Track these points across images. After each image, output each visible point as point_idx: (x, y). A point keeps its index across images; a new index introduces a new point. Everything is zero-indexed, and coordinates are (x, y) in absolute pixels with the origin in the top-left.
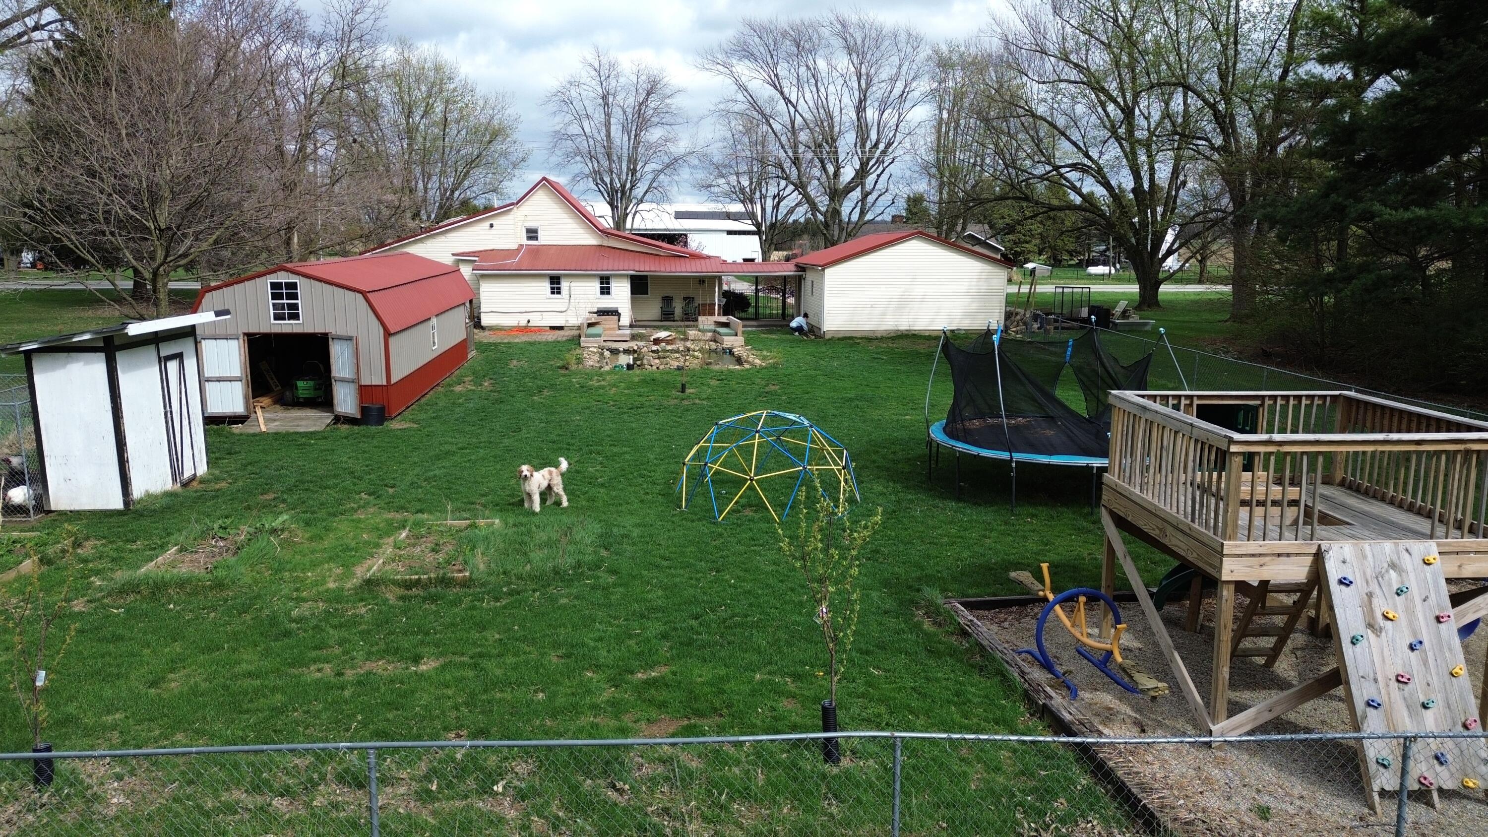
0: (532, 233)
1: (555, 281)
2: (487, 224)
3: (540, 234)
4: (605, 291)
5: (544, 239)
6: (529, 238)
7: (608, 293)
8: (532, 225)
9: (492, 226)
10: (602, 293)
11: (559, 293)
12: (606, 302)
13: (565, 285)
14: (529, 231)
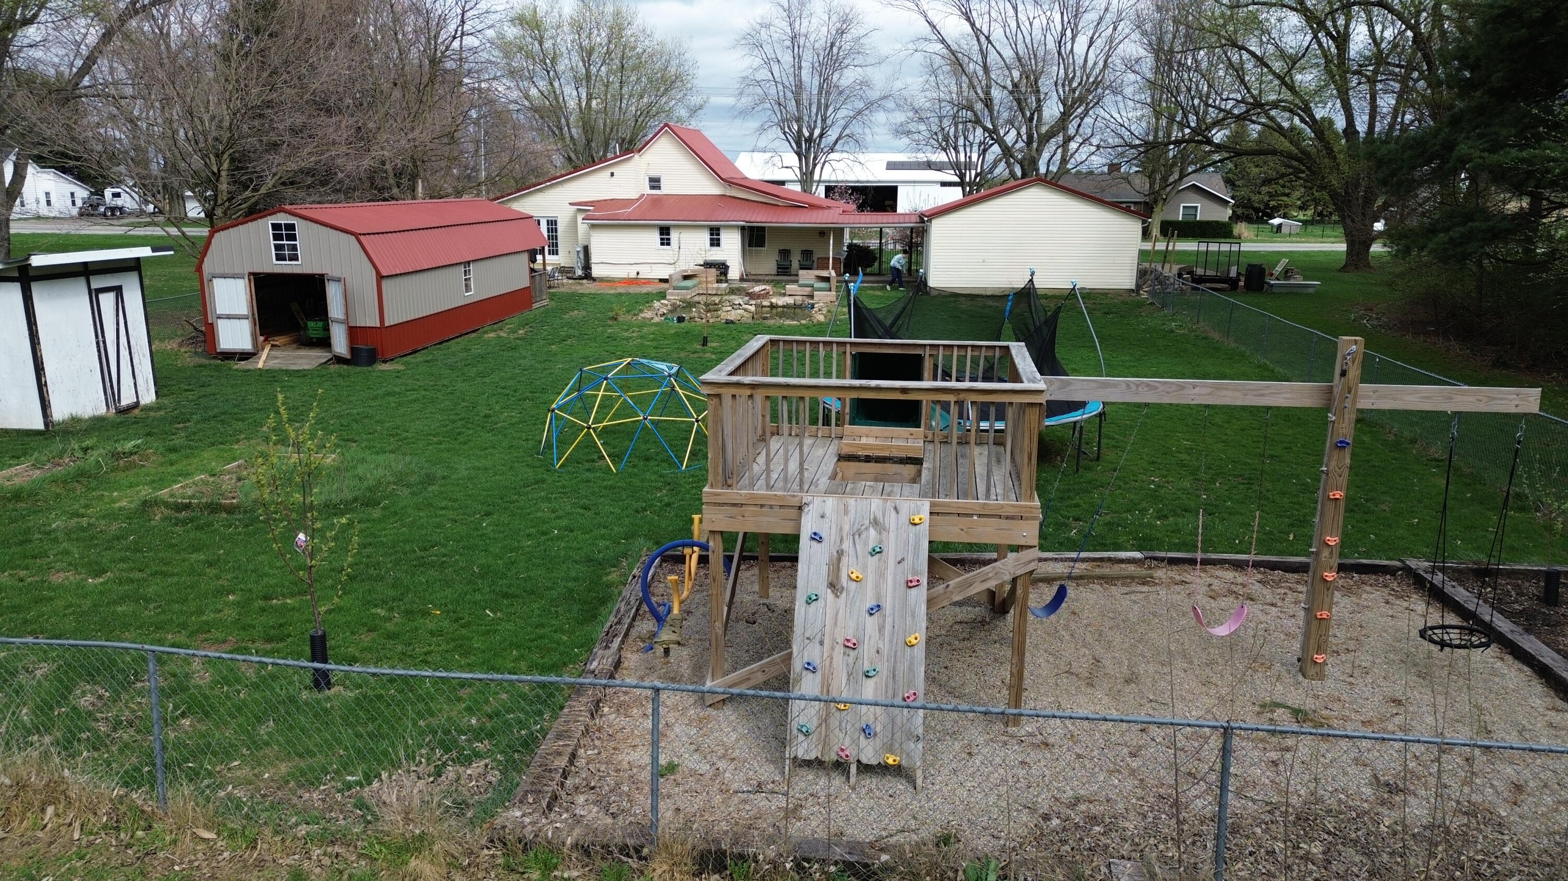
0: (655, 183)
1: (665, 231)
2: (607, 173)
3: (663, 183)
4: (715, 243)
5: (667, 188)
6: (652, 188)
7: (718, 245)
8: (654, 174)
9: (612, 174)
10: (712, 245)
11: (668, 244)
12: (716, 255)
13: (674, 235)
14: (652, 180)
